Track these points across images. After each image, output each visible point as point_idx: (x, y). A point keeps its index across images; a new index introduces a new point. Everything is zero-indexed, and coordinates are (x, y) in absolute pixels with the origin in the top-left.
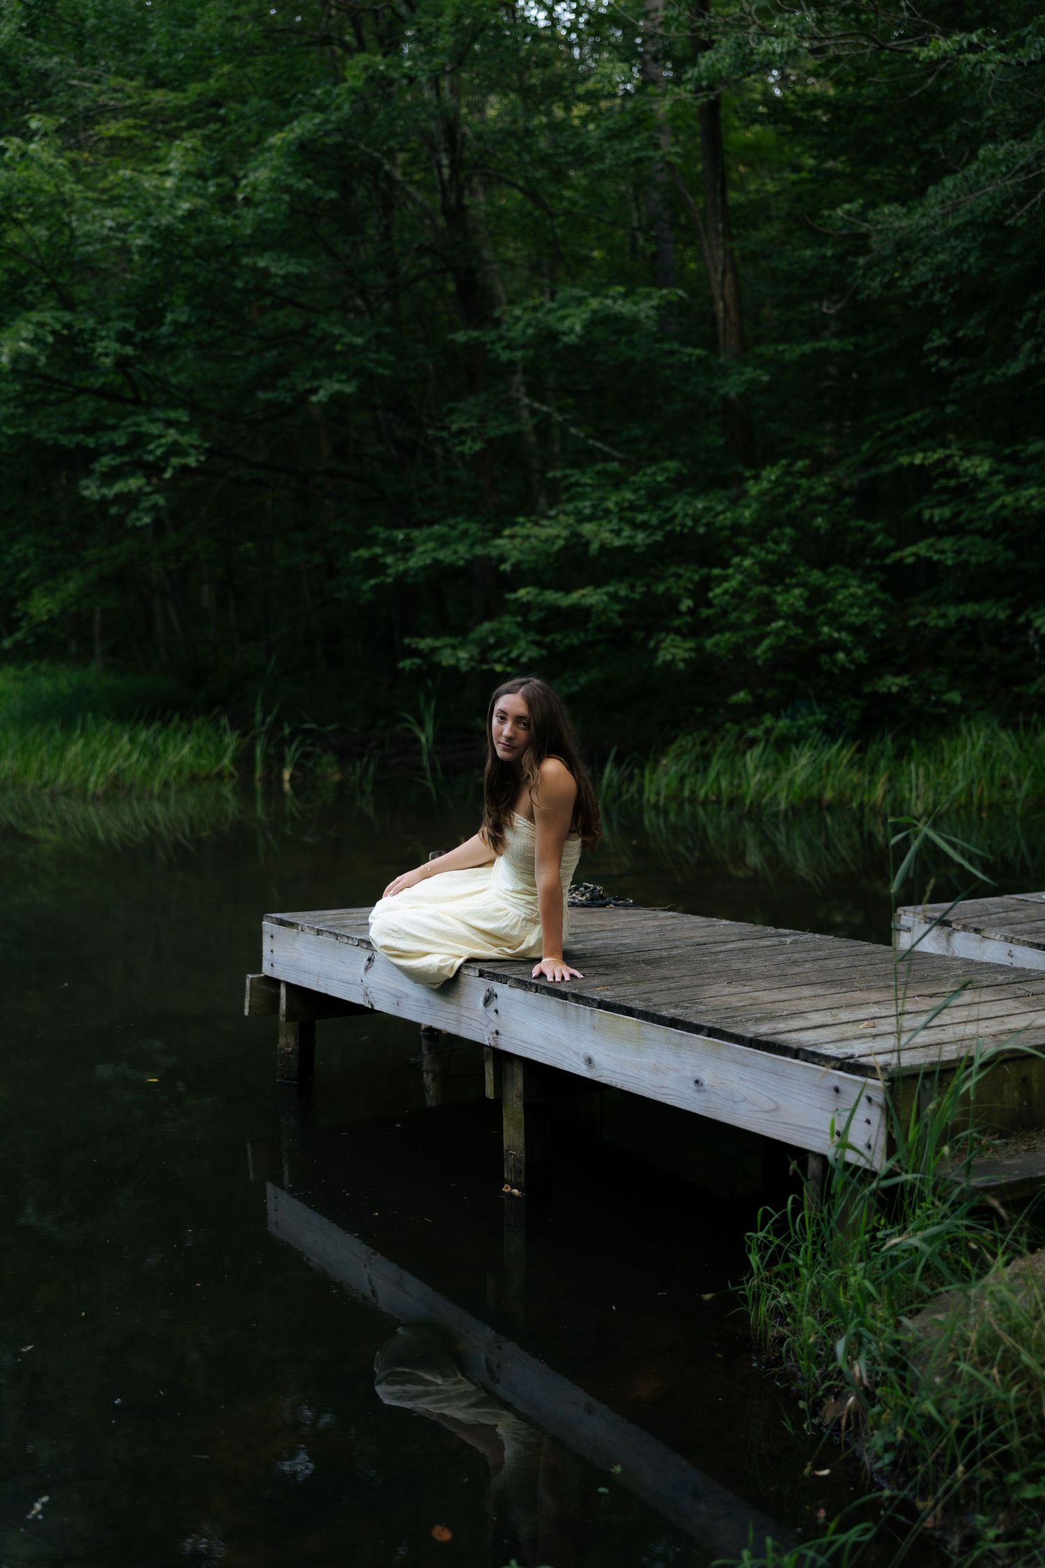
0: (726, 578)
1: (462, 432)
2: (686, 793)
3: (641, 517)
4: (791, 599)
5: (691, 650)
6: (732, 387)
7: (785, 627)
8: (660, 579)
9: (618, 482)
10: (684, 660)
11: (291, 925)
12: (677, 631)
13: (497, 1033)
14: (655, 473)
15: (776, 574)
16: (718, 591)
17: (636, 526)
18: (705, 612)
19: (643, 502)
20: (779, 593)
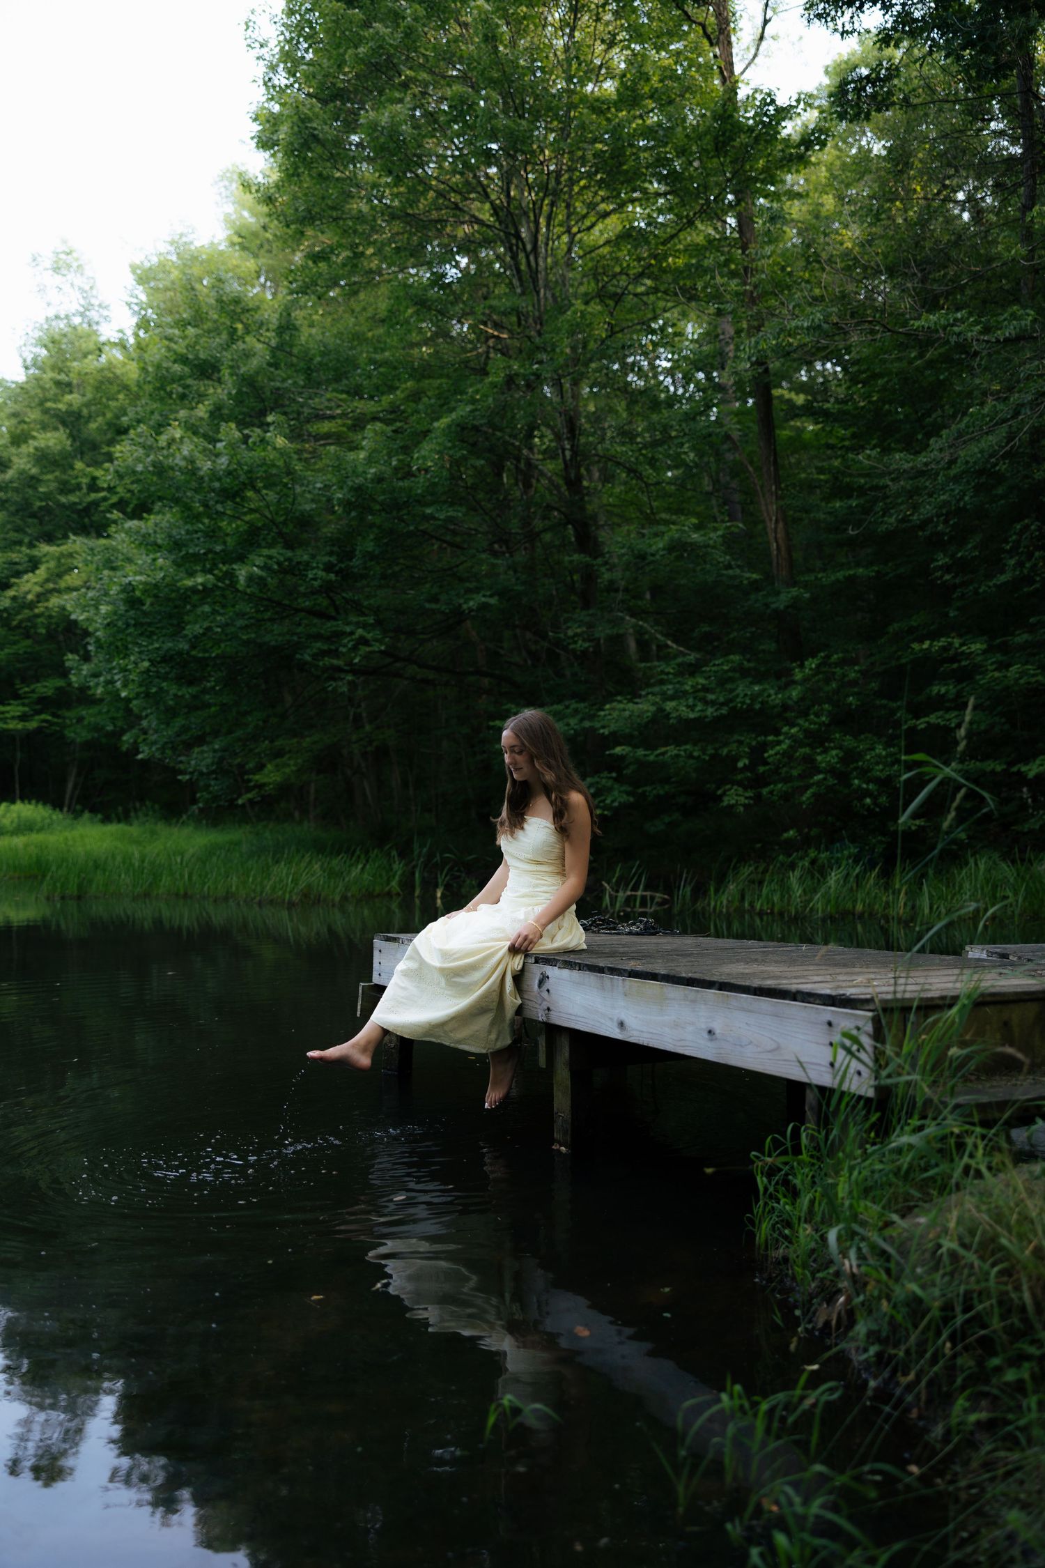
0: (779, 743)
1: (576, 635)
2: (746, 905)
3: (711, 697)
4: (829, 758)
5: (750, 798)
6: (783, 600)
7: (825, 779)
8: (726, 744)
9: (693, 669)
10: (745, 806)
11: (395, 940)
12: (740, 784)
13: (549, 1009)
14: (722, 664)
15: (818, 739)
16: (771, 752)
17: (706, 703)
18: (761, 769)
19: (713, 685)
20: (819, 754)
